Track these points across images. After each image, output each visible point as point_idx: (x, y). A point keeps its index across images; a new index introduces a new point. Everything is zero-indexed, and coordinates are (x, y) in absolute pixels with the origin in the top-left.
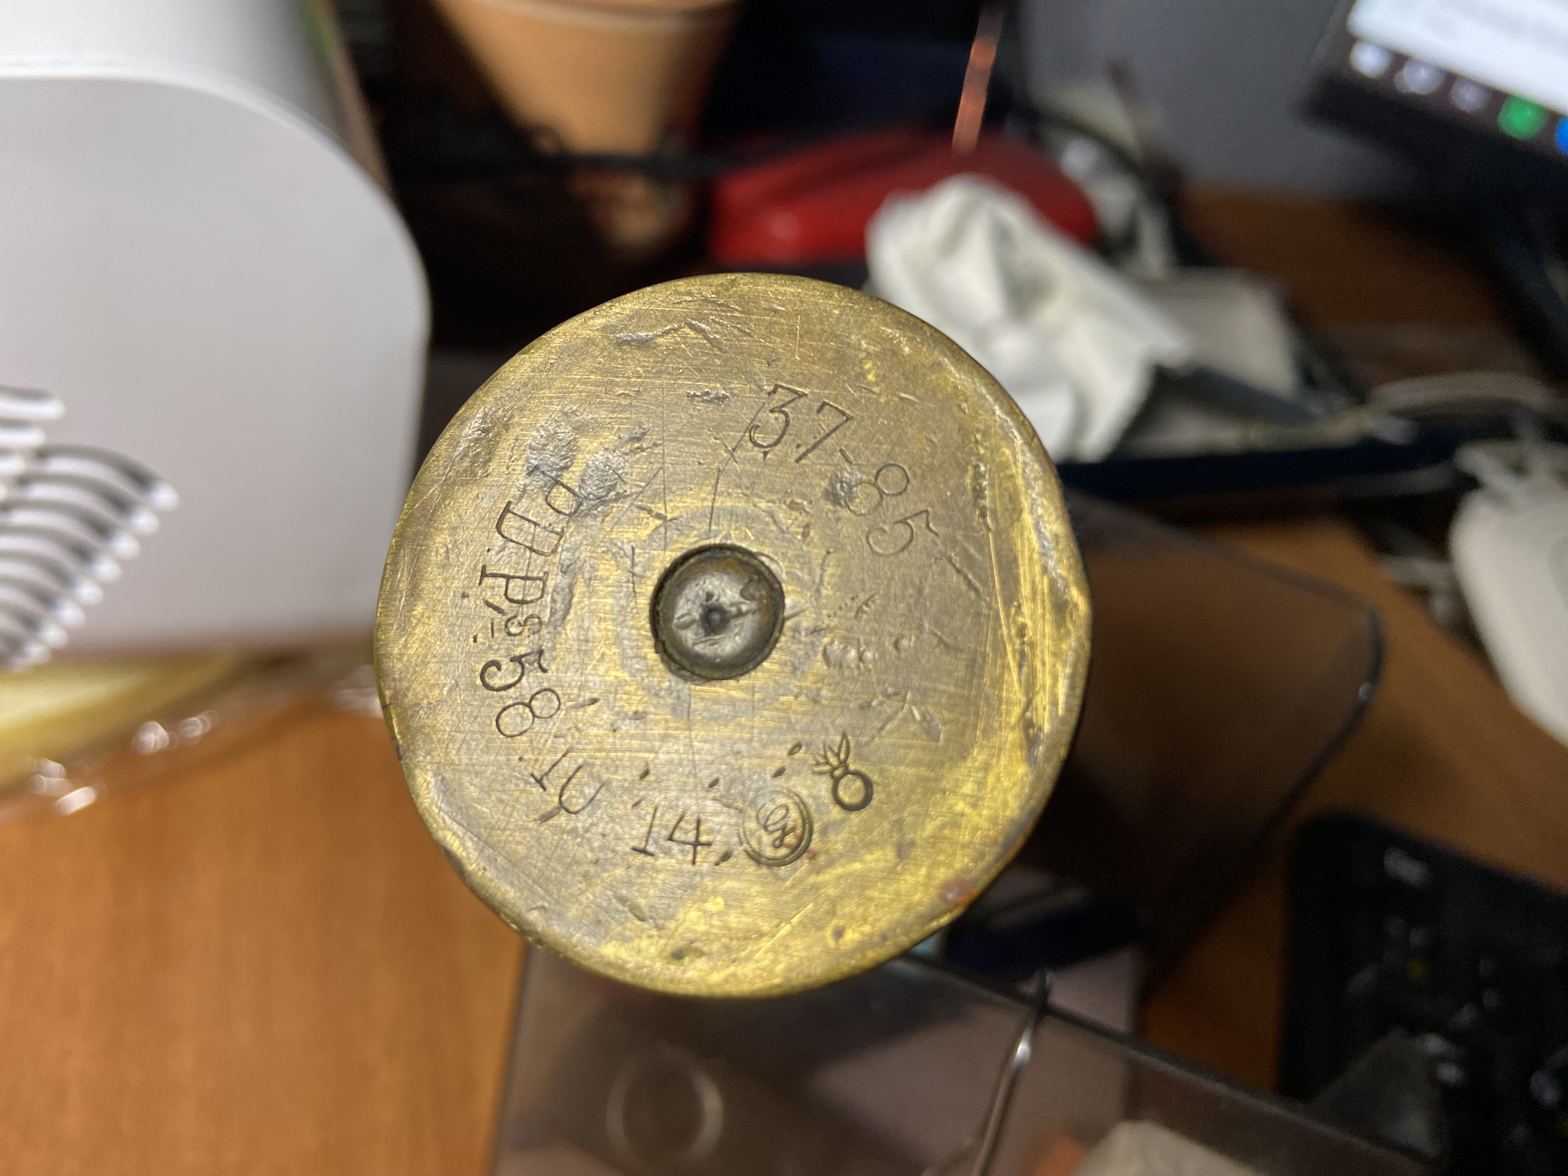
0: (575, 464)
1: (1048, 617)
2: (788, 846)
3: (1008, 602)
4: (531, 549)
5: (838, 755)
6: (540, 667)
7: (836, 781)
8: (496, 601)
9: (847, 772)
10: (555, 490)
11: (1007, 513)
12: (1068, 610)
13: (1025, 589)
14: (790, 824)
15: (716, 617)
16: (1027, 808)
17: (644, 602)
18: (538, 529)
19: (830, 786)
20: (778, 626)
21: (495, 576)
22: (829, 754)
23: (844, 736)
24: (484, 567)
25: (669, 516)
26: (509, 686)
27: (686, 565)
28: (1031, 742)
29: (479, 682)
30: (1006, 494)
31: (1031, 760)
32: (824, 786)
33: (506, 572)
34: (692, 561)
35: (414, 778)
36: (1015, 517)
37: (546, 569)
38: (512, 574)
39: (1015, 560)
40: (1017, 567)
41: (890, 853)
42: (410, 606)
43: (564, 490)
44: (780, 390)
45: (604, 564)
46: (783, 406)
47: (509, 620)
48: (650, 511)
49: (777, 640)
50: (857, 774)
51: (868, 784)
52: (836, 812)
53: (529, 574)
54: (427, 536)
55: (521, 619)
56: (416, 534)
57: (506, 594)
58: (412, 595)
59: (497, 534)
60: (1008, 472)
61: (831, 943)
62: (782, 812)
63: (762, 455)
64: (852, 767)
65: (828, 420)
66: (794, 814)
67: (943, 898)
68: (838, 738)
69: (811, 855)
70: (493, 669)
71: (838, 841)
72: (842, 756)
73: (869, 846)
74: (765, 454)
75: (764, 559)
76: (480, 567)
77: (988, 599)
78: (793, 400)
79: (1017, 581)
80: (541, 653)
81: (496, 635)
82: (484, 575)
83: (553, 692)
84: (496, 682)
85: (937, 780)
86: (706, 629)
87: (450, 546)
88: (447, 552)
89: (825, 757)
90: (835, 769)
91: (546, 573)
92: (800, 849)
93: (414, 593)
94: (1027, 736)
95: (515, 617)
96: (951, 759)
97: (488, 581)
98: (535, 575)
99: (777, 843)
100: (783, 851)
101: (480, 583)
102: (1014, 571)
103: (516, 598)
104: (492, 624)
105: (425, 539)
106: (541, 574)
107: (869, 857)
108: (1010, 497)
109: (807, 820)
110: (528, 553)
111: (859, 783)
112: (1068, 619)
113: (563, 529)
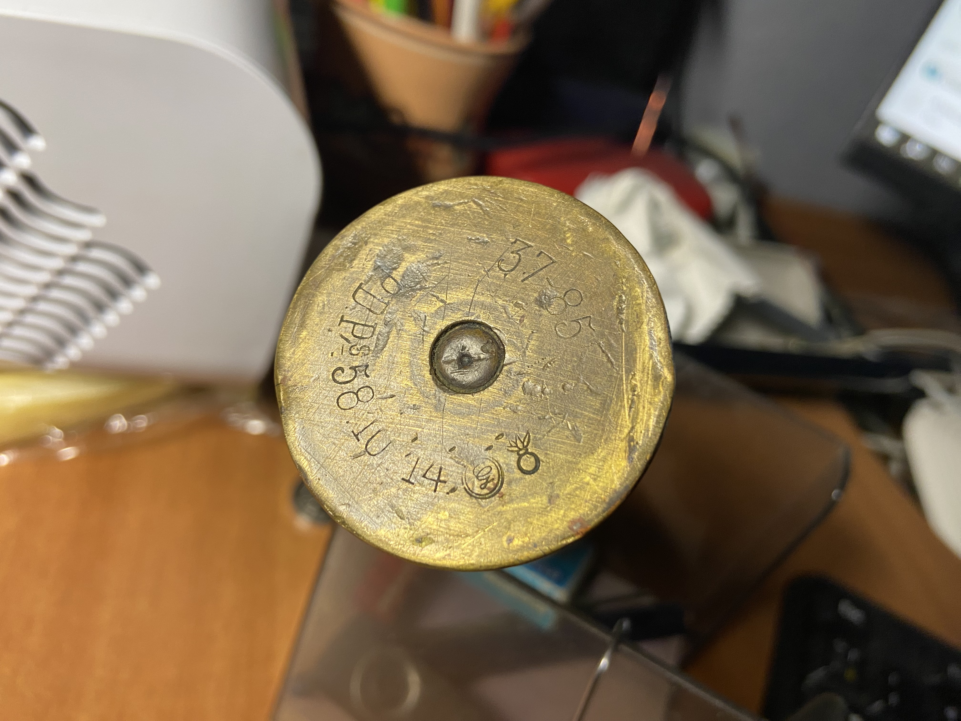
0: (400, 268)
1: (650, 382)
2: (489, 489)
3: (628, 372)
4: (370, 310)
5: (523, 443)
6: (366, 374)
7: (520, 456)
8: (345, 335)
9: (527, 452)
10: (387, 280)
11: (634, 324)
12: (661, 380)
13: (639, 366)
14: (491, 477)
15: (466, 359)
16: (624, 485)
17: (427, 346)
18: (375, 300)
19: (517, 459)
20: (499, 369)
21: (347, 321)
22: (518, 441)
23: (528, 433)
24: (343, 317)
25: (448, 302)
26: (347, 382)
27: (453, 330)
28: (631, 450)
29: (331, 377)
30: (635, 313)
31: (630, 459)
32: (514, 457)
33: (354, 321)
34: (457, 328)
35: (287, 425)
36: (638, 326)
37: (376, 322)
38: (357, 322)
39: (636, 349)
40: (636, 353)
41: (545, 499)
42: (299, 331)
43: (393, 280)
44: (518, 242)
45: (408, 323)
46: (519, 250)
47: (352, 346)
48: (438, 298)
49: (498, 376)
50: (532, 454)
51: (537, 460)
52: (518, 474)
53: (367, 323)
54: (314, 295)
55: (359, 347)
56: (308, 294)
57: (352, 332)
58: (302, 326)
59: (352, 300)
60: (638, 302)
61: (505, 544)
62: (489, 469)
63: (503, 275)
64: (530, 450)
65: (543, 261)
66: (494, 471)
67: (571, 528)
68: (525, 434)
69: (500, 495)
70: (340, 372)
71: (517, 489)
72: (525, 444)
73: (533, 495)
74: (505, 275)
75: (496, 331)
76: (340, 316)
77: (618, 369)
78: (524, 248)
79: (635, 361)
80: (367, 366)
81: (344, 354)
82: (342, 320)
83: (371, 388)
84: (340, 379)
85: (576, 463)
86: (459, 365)
87: (326, 303)
88: (324, 305)
89: (516, 443)
90: (520, 450)
91: (376, 324)
92: (495, 491)
93: (302, 325)
94: (630, 446)
95: (356, 345)
96: (586, 453)
97: (344, 324)
98: (370, 324)
99: (483, 486)
100: (485, 491)
101: (339, 325)
102: (634, 355)
103: (357, 335)
104: (343, 347)
105: (313, 297)
106: (373, 324)
107: (532, 500)
108: (637, 315)
109: (501, 476)
110: (368, 312)
111: (533, 459)
112: (660, 385)
113: (389, 301)
